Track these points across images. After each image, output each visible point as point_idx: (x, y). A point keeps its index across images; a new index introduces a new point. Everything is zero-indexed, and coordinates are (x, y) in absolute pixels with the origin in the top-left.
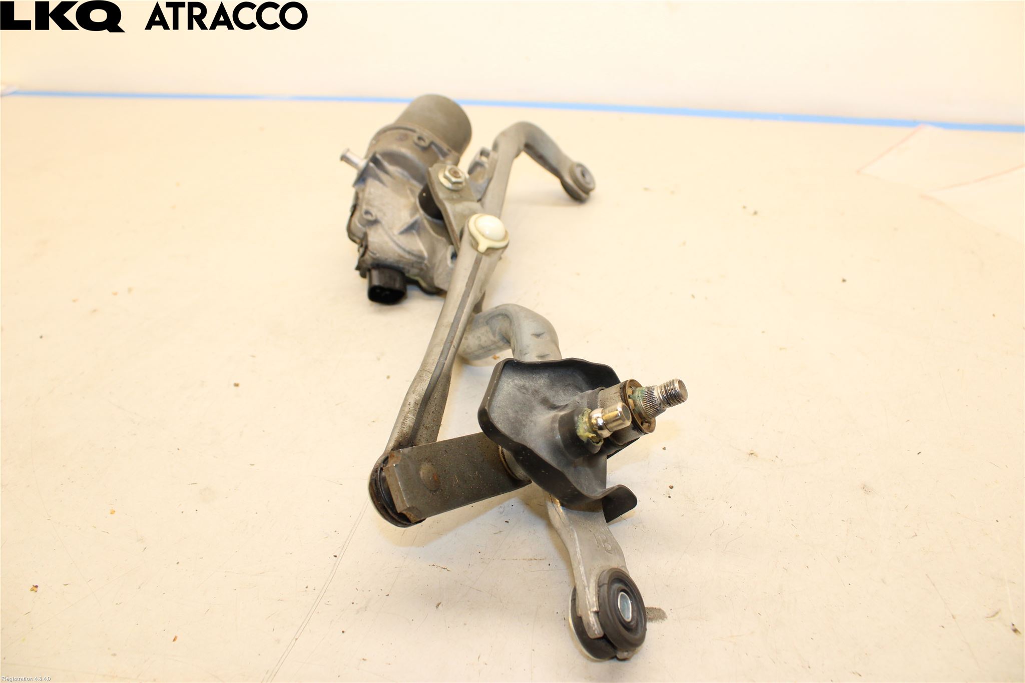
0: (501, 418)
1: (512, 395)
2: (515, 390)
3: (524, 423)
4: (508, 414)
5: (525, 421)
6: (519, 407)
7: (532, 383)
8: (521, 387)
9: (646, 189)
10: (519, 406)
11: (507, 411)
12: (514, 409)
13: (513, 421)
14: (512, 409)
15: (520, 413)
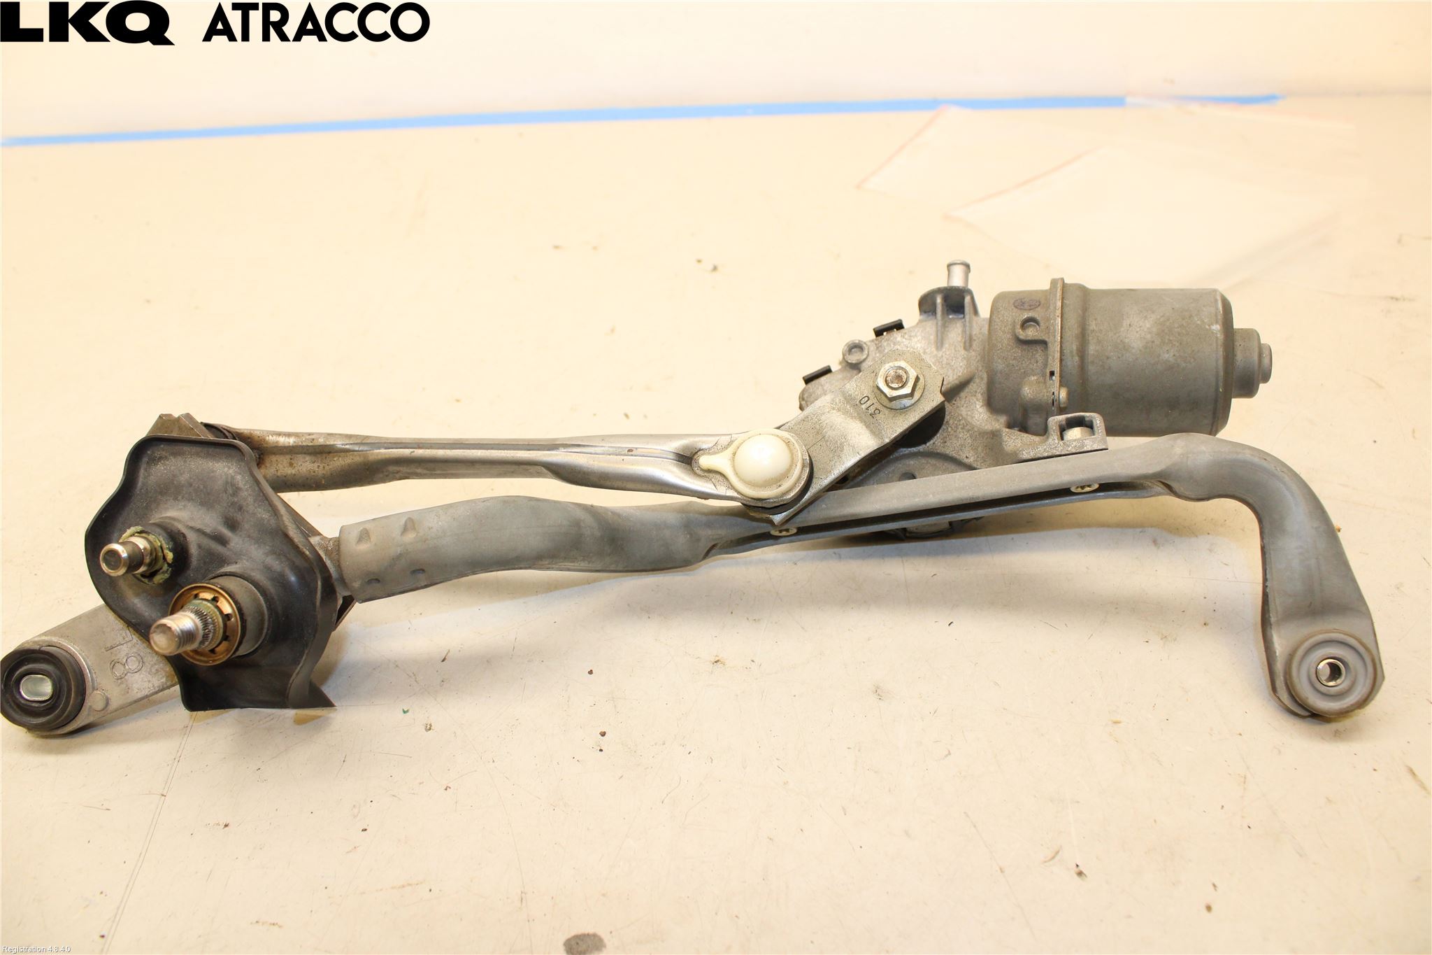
0: (172, 468)
1: (212, 474)
2: (224, 477)
3: (180, 497)
4: (181, 474)
5: (183, 498)
6: (198, 487)
7: (250, 500)
8: (233, 485)
9: (556, 247)
10: (202, 487)
11: (184, 472)
12: (192, 480)
13: (175, 482)
14: (191, 478)
15: (191, 489)
